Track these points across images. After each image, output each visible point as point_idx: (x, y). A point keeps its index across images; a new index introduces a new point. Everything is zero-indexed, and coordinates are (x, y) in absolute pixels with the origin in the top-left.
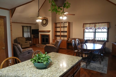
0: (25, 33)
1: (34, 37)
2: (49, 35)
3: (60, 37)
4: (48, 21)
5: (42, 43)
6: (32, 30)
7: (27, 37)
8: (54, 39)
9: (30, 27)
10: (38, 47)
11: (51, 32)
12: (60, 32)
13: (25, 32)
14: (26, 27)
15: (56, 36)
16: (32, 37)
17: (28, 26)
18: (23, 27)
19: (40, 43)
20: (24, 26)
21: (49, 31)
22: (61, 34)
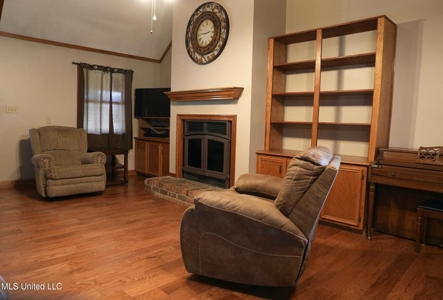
0: (91, 105)
1: (147, 133)
2: (235, 117)
3: (308, 136)
4: (228, 28)
5: (185, 173)
6: (137, 90)
7: (106, 128)
8: (261, 148)
9: (128, 74)
10: (158, 194)
11: (246, 100)
12: (316, 98)
13: (95, 102)
14: (99, 73)
15: (280, 128)
16: (135, 134)
17: (112, 71)
18: (83, 69)
19: (173, 169)
20: (91, 67)
21: (234, 94)
22: (316, 115)
